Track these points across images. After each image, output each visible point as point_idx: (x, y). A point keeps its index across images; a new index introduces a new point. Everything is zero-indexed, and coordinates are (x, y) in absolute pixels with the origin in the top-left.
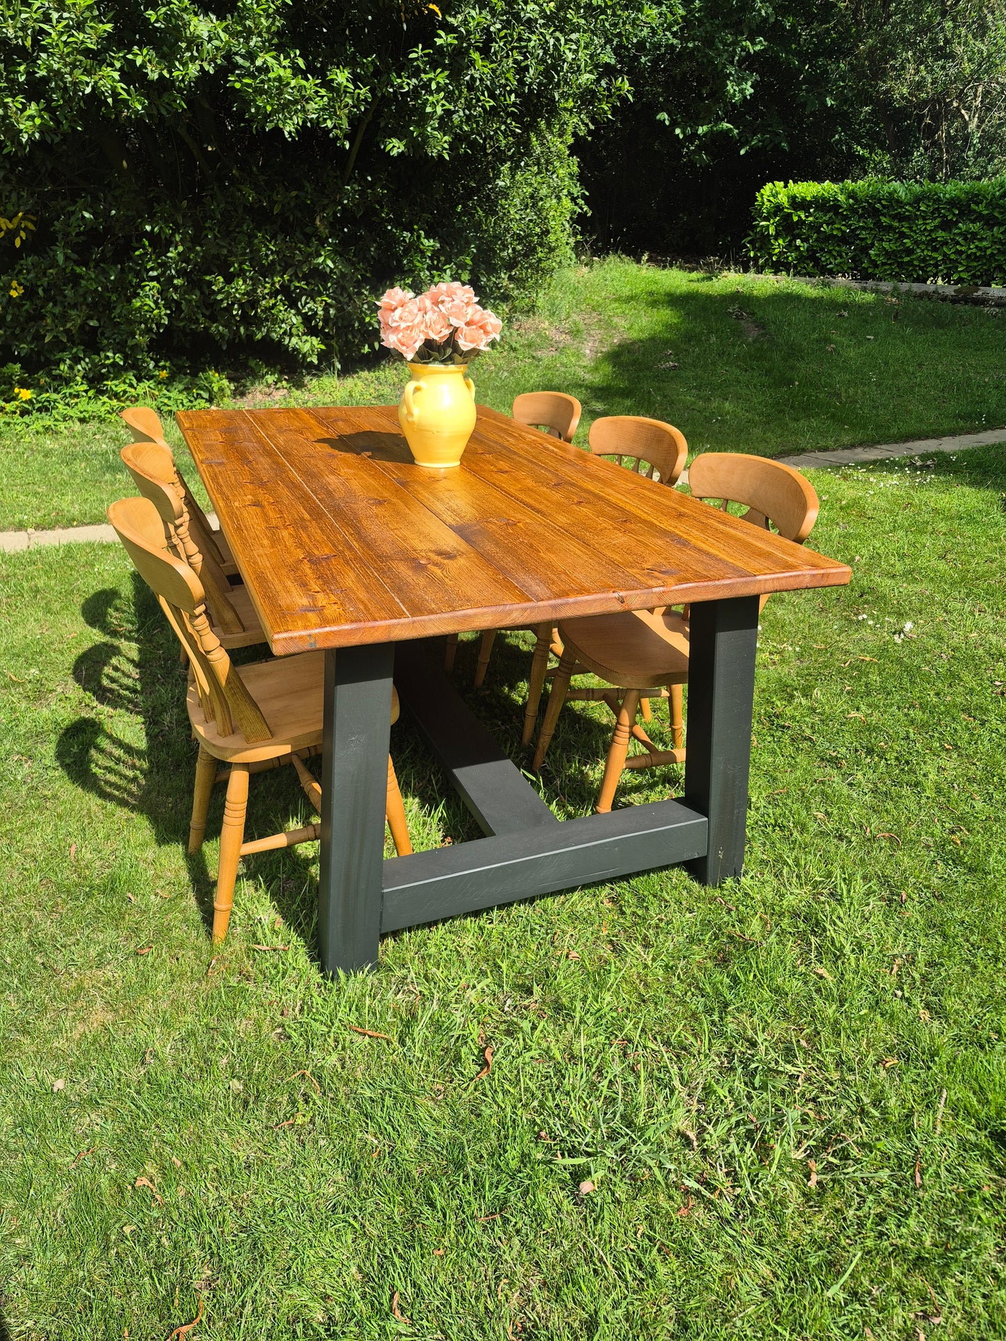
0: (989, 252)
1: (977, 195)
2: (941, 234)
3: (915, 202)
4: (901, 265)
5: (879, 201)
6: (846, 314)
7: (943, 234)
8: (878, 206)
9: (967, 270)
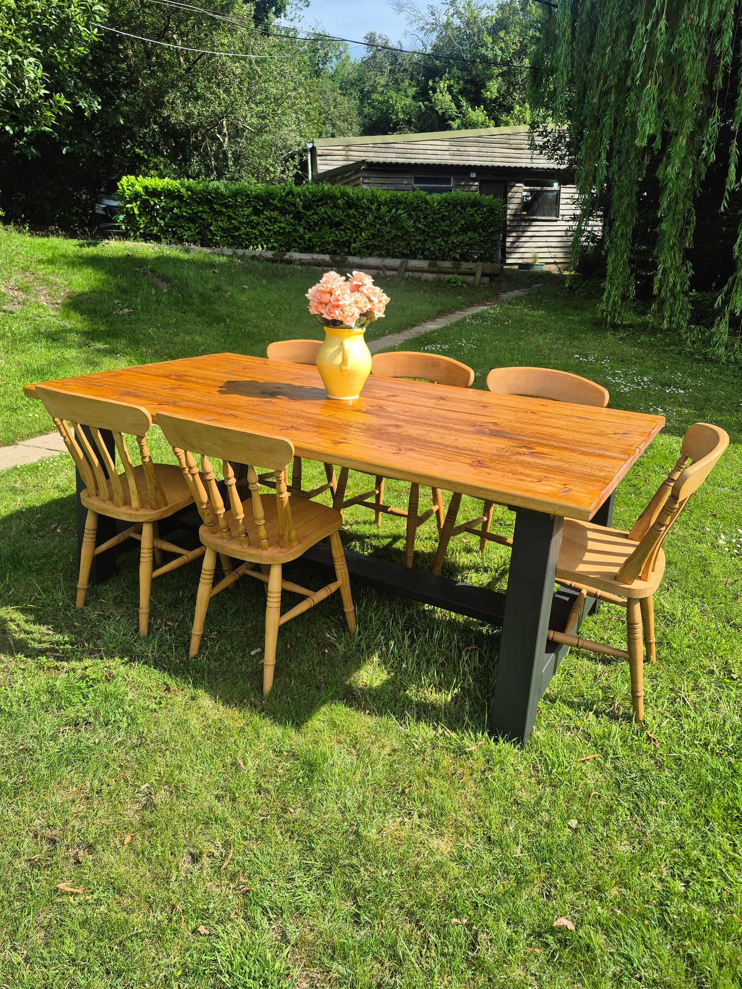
0: (287, 230)
1: (271, 194)
2: (253, 218)
3: (233, 196)
4: (233, 237)
5: (210, 194)
6: (216, 271)
7: (256, 218)
8: (209, 197)
9: (276, 241)
